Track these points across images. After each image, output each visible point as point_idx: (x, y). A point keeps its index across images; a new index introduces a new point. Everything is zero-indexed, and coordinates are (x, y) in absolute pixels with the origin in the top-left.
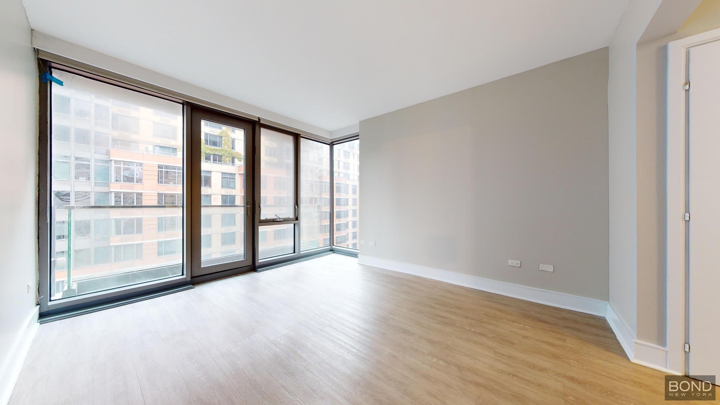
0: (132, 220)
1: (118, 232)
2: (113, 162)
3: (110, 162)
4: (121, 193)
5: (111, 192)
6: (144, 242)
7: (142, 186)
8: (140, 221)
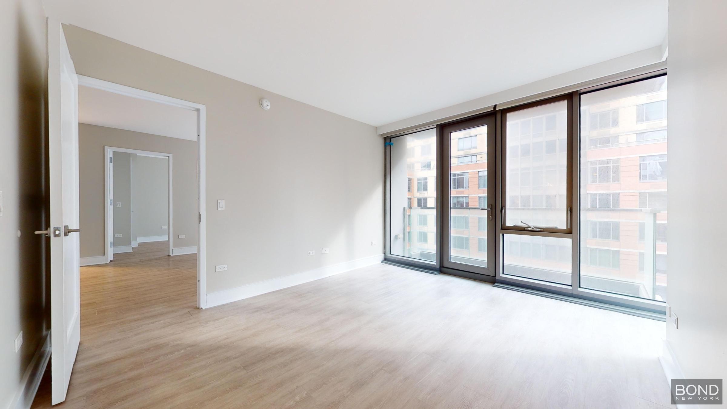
0: (608, 224)
1: (595, 236)
2: (589, 163)
4: (597, 195)
5: (588, 194)
6: (621, 250)
7: (620, 185)
8: (617, 226)
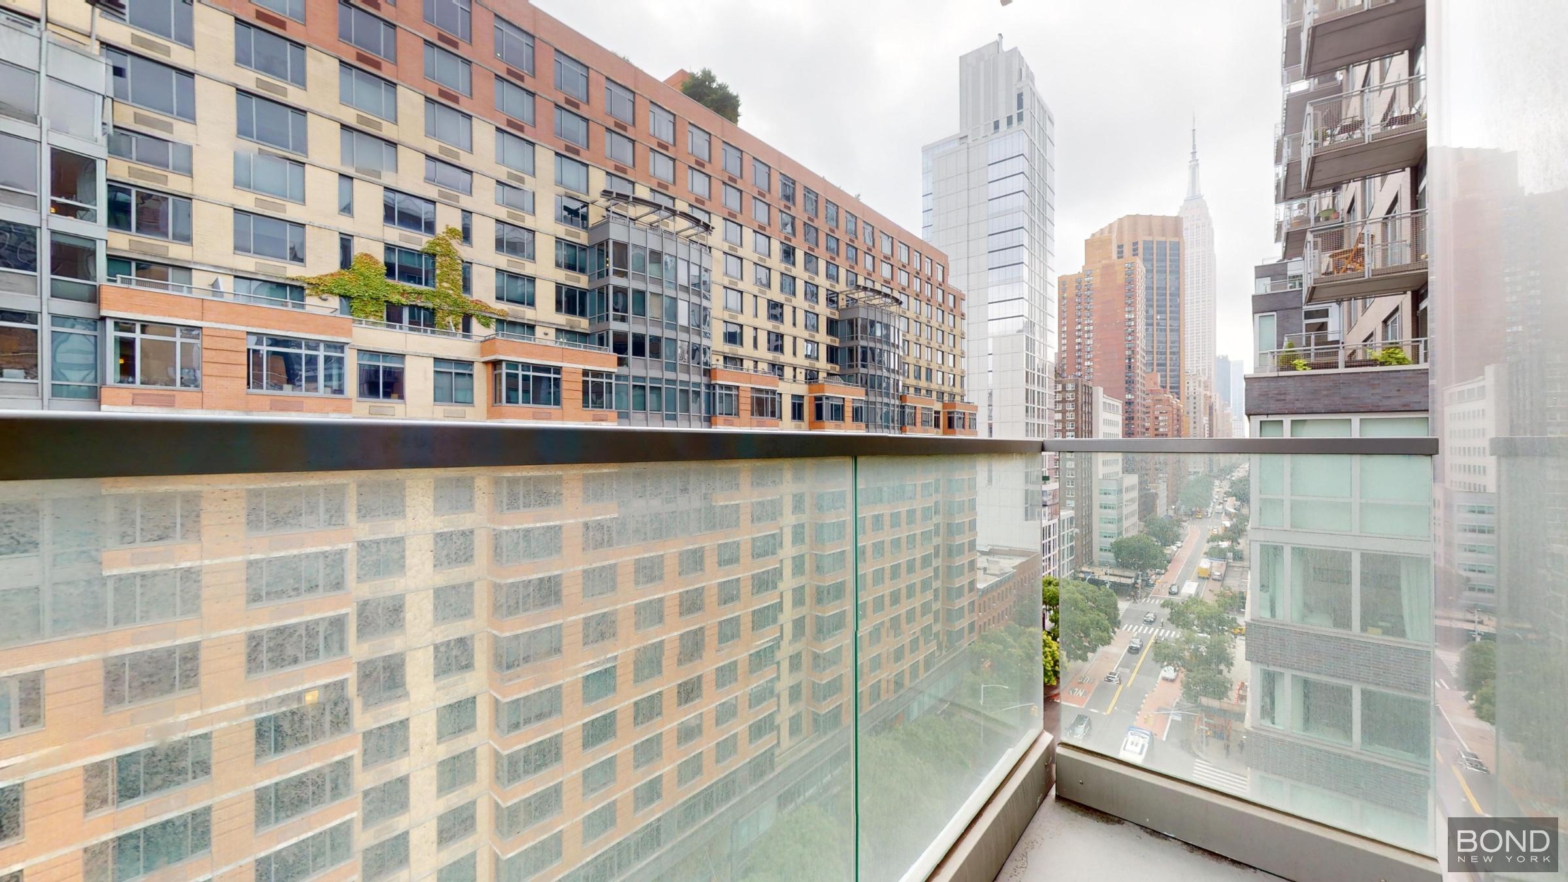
0: (170, 497)
1: (126, 536)
2: (110, 324)
3: (99, 323)
6: (205, 563)
7: (200, 395)
8: (191, 502)
